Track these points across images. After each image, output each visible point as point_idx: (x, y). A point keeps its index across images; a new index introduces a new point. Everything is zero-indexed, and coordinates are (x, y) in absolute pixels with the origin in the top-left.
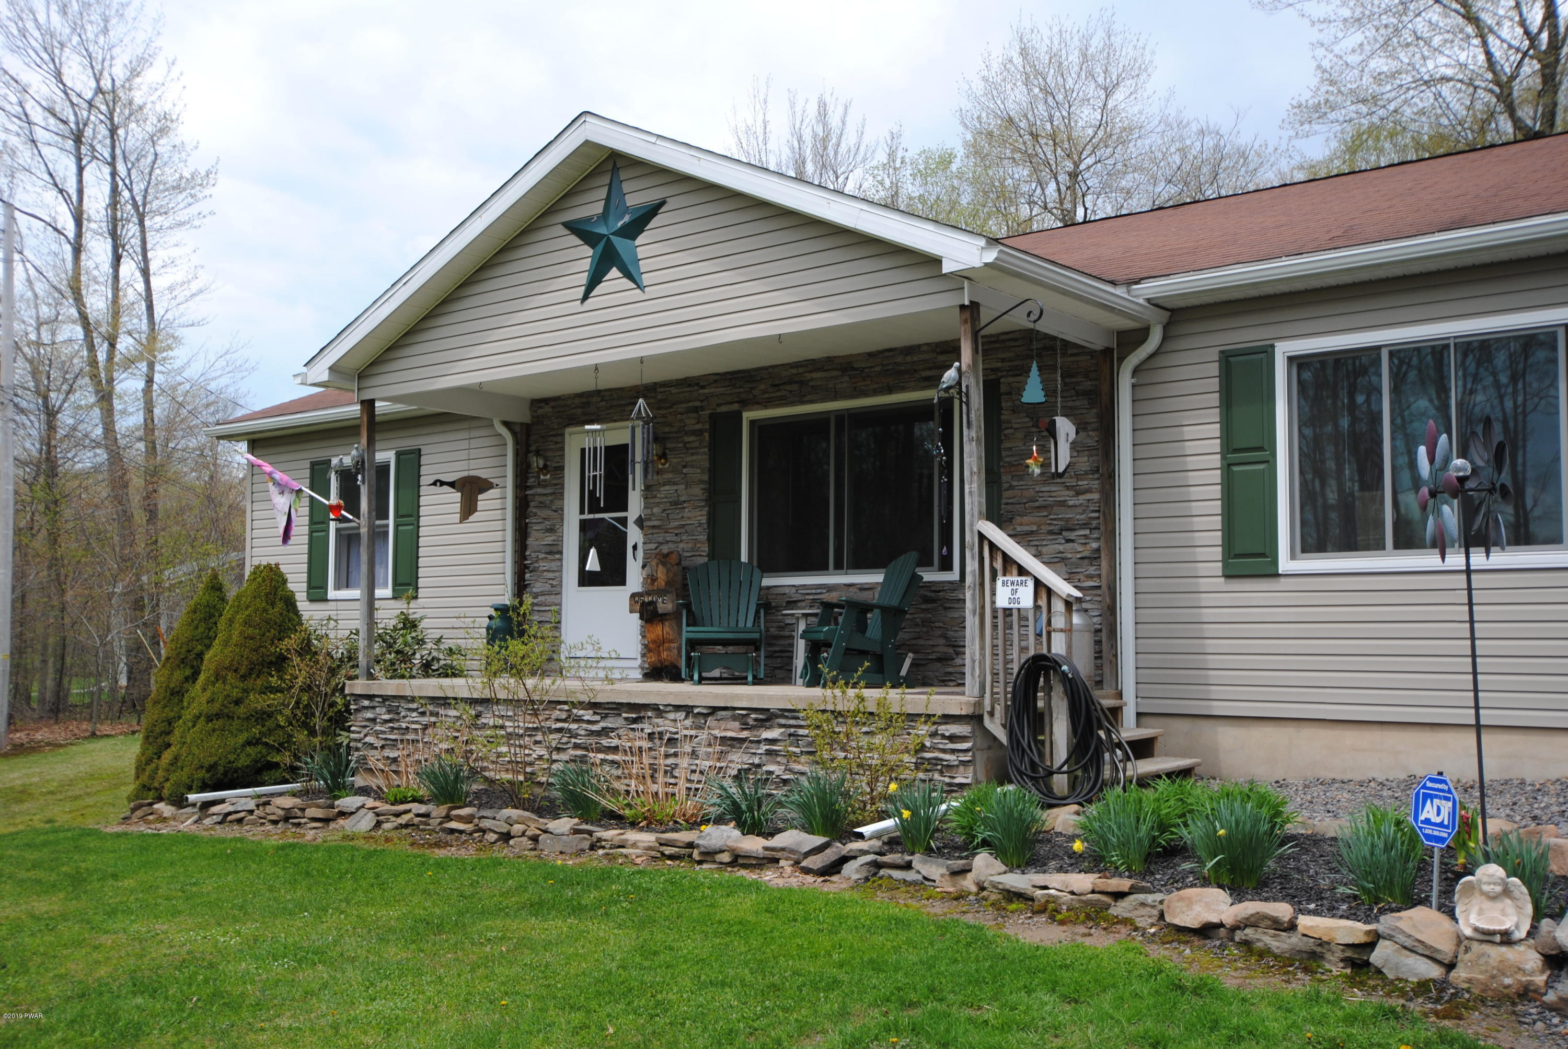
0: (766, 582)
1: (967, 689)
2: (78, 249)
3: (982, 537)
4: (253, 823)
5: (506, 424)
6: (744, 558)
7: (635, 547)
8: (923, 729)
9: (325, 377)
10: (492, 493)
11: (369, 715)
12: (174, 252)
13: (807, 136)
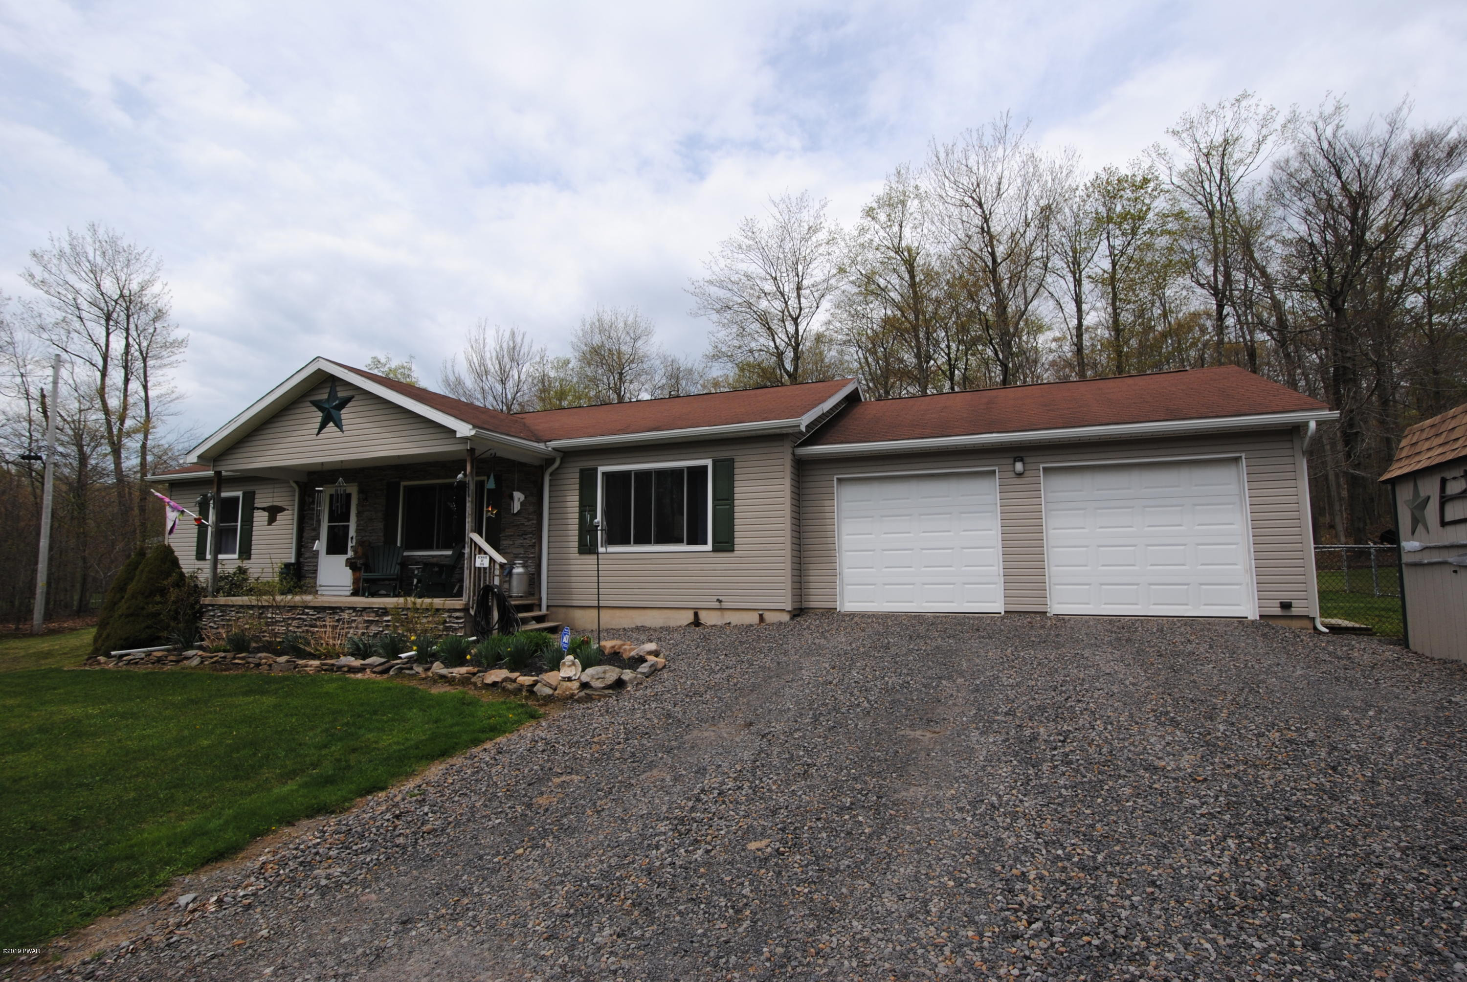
0: (405, 554)
1: (463, 598)
2: (104, 374)
3: (472, 540)
4: (144, 664)
5: (297, 483)
6: (399, 544)
7: (352, 538)
8: (446, 615)
9: (195, 460)
10: (286, 512)
11: (212, 613)
12: (161, 379)
13: (505, 346)
